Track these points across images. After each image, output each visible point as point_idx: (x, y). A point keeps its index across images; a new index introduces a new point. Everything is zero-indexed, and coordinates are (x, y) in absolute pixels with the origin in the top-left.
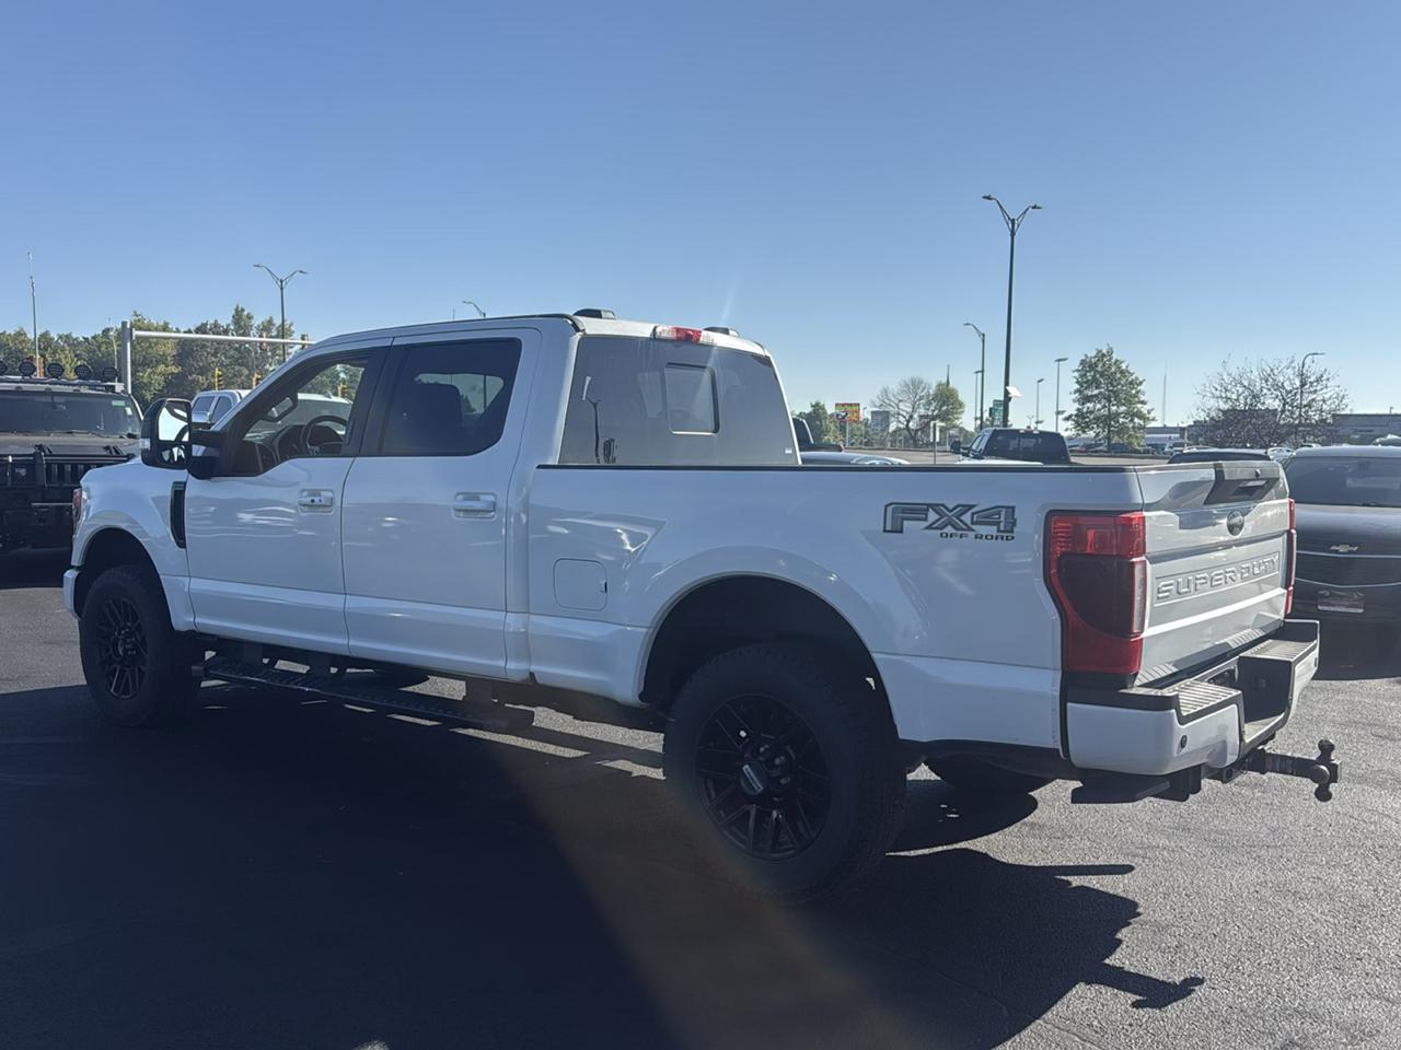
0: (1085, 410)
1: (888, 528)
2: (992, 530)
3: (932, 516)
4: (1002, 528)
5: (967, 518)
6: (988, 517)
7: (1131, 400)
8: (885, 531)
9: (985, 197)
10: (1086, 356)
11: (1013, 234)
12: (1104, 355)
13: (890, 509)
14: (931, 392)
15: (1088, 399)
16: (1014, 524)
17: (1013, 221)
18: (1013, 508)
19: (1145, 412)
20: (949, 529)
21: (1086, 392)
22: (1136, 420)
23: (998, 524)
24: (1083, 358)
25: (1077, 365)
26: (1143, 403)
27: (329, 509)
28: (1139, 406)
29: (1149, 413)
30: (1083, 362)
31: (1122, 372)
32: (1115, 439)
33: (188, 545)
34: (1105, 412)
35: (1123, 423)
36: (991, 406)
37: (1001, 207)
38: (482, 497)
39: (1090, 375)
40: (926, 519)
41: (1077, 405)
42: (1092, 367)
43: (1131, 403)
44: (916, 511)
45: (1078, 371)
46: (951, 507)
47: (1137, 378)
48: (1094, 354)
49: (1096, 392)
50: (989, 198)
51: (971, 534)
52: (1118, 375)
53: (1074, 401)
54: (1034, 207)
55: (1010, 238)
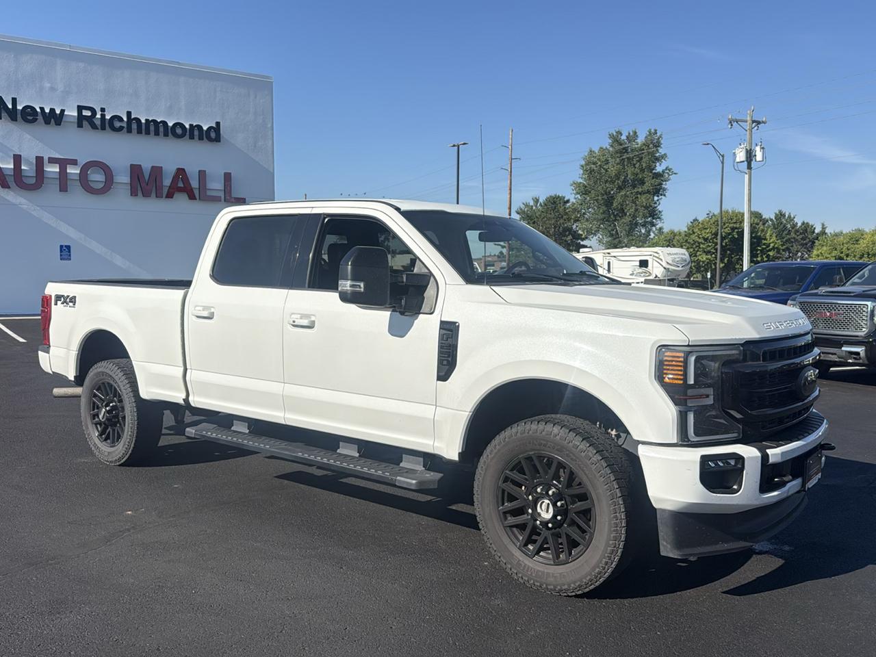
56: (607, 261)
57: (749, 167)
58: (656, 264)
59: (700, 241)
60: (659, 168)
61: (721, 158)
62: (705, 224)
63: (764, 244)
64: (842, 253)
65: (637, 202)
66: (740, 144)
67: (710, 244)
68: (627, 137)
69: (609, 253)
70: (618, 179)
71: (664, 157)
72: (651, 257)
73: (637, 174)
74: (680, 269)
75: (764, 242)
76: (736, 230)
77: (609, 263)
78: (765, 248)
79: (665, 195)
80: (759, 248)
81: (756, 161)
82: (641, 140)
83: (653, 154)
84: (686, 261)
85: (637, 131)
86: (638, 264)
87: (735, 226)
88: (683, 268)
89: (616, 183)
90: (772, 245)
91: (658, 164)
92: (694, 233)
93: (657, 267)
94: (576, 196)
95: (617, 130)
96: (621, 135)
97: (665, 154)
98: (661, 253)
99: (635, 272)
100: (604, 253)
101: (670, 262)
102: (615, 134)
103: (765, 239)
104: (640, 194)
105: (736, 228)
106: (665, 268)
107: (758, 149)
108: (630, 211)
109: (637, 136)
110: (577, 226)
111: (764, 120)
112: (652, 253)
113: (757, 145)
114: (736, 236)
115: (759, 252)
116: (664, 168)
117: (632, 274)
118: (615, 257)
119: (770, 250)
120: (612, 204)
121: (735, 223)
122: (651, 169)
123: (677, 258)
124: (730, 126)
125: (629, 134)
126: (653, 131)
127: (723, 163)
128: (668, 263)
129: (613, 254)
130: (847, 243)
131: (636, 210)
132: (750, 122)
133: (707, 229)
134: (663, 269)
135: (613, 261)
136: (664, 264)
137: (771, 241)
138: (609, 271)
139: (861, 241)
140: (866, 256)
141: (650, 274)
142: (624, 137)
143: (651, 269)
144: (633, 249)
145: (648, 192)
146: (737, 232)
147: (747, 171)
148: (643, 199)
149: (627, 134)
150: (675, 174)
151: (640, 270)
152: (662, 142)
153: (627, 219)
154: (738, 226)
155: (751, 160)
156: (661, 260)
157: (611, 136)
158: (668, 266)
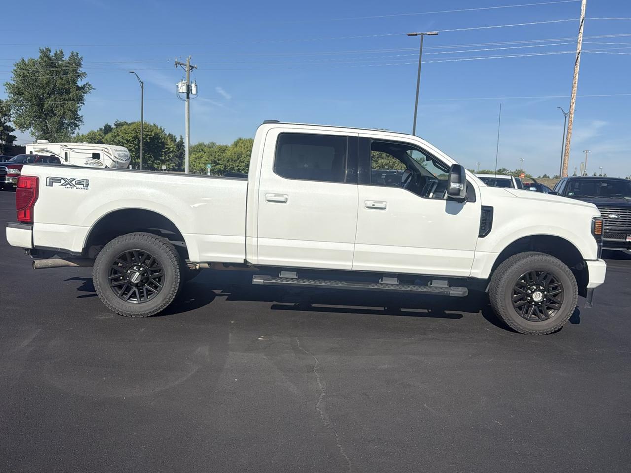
56: (64, 152)
57: (188, 97)
58: (106, 157)
59: (124, 142)
60: (80, 83)
61: (142, 84)
62: (126, 129)
63: (166, 148)
64: (215, 158)
65: (64, 106)
66: (182, 80)
67: (131, 145)
68: (55, 55)
69: (66, 146)
70: (49, 86)
71: (84, 74)
72: (102, 151)
73: (64, 85)
74: (124, 162)
75: (166, 146)
76: (149, 137)
77: (66, 154)
78: (167, 151)
79: (83, 104)
80: (163, 150)
81: (192, 93)
82: (66, 58)
83: (75, 71)
84: (127, 156)
85: (63, 51)
86: (91, 156)
87: (148, 133)
88: (126, 162)
89: (47, 90)
90: (171, 149)
91: (79, 80)
92: (119, 135)
93: (107, 160)
94: (10, 95)
95: (47, 48)
96: (50, 52)
97: (85, 73)
98: (110, 149)
99: (89, 162)
100: (61, 145)
101: (117, 156)
102: (45, 50)
103: (167, 145)
104: (66, 100)
105: (149, 135)
106: (113, 160)
107: (193, 85)
108: (59, 112)
109: (63, 55)
110: (5, 119)
111: (196, 66)
112: (103, 149)
113: (192, 83)
114: (149, 141)
115: (163, 153)
116: (85, 84)
117: (87, 163)
118: (71, 149)
119: (170, 153)
120: (43, 105)
121: (147, 131)
122: (75, 82)
123: (122, 154)
124: (175, 66)
125: (56, 52)
126: (75, 53)
127: (142, 87)
128: (115, 157)
129: (69, 147)
130: (218, 152)
131: (64, 113)
132: (188, 66)
133: (128, 133)
134: (112, 161)
135: (69, 151)
136: (113, 158)
137: (171, 146)
138: (66, 159)
139: (227, 151)
140: (230, 161)
141: (102, 164)
142: (52, 54)
143: (102, 160)
144: (85, 144)
145: (74, 100)
146: (149, 138)
147: (187, 99)
148: (69, 104)
149: (55, 52)
150: (94, 89)
151: (94, 161)
152: (82, 63)
153: (57, 119)
154: (150, 134)
155: (189, 92)
156: (111, 154)
157: (42, 51)
158: (115, 160)
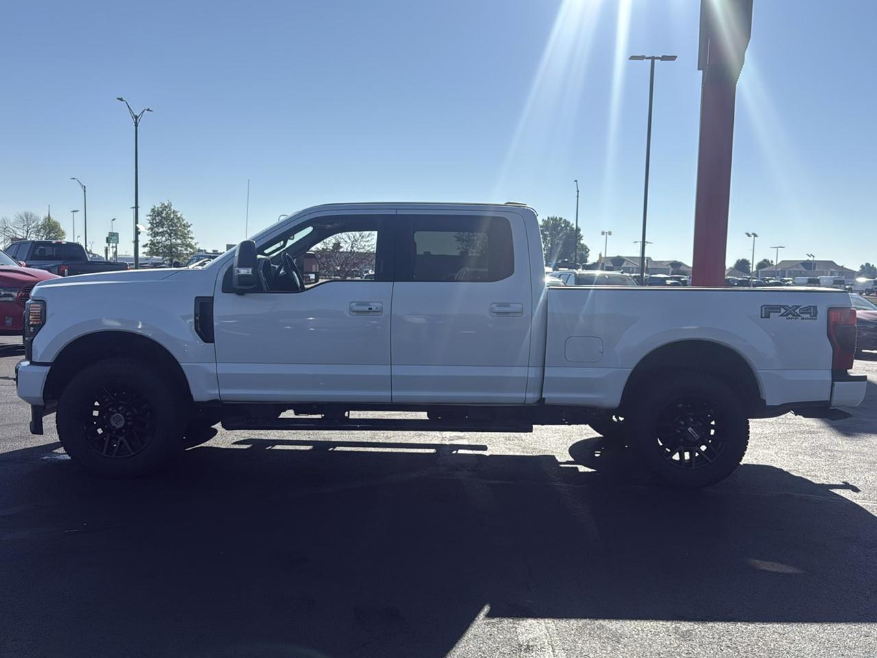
0: (155, 241)
1: (763, 316)
2: (808, 316)
3: (783, 311)
4: (812, 314)
5: (797, 311)
6: (806, 311)
7: (184, 236)
8: (762, 317)
9: (118, 99)
10: (155, 206)
11: (136, 125)
12: (166, 207)
13: (763, 308)
14: (40, 223)
15: (156, 234)
16: (817, 313)
17: (136, 117)
18: (816, 307)
19: (193, 244)
20: (790, 316)
21: (156, 230)
22: (189, 249)
23: (810, 313)
24: (153, 207)
25: (149, 212)
26: (191, 238)
27: (380, 313)
28: (190, 240)
29: (196, 244)
30: (153, 210)
31: (179, 218)
32: (175, 260)
33: (215, 341)
34: (168, 243)
35: (181, 250)
36: (108, 236)
37: (129, 108)
38: (512, 305)
39: (158, 219)
40: (780, 312)
41: (150, 238)
42: (159, 214)
43: (184, 238)
44: (777, 309)
45: (150, 216)
46: (790, 306)
47: (187, 223)
48: (160, 206)
49: (161, 230)
50: (121, 99)
51: (800, 318)
52: (176, 220)
53: (148, 235)
54: (148, 110)
55: (134, 128)
